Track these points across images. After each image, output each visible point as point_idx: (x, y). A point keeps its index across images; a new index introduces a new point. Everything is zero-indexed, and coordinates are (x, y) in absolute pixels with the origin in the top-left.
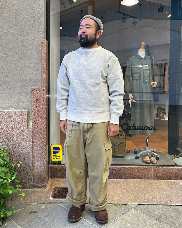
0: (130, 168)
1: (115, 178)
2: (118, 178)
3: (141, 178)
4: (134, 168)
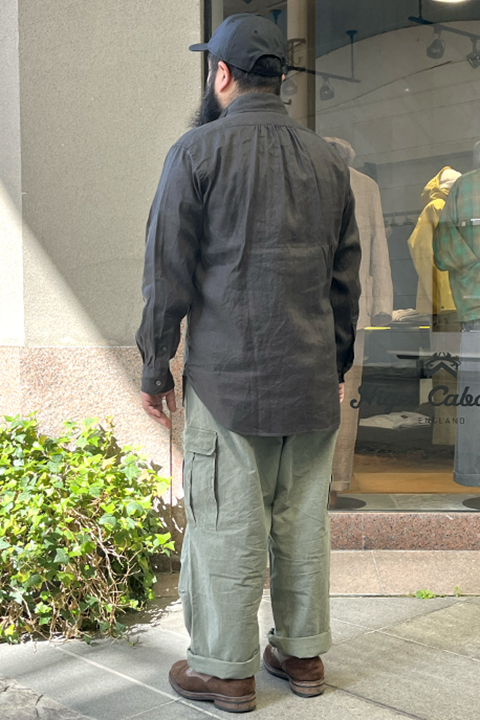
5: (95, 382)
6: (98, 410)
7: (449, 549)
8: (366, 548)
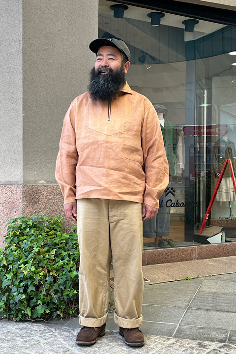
0: (176, 250)
1: (163, 263)
2: (165, 263)
3: (186, 260)
4: (179, 250)
5: (56, 201)
6: (57, 213)
7: (174, 262)
8: (147, 265)
